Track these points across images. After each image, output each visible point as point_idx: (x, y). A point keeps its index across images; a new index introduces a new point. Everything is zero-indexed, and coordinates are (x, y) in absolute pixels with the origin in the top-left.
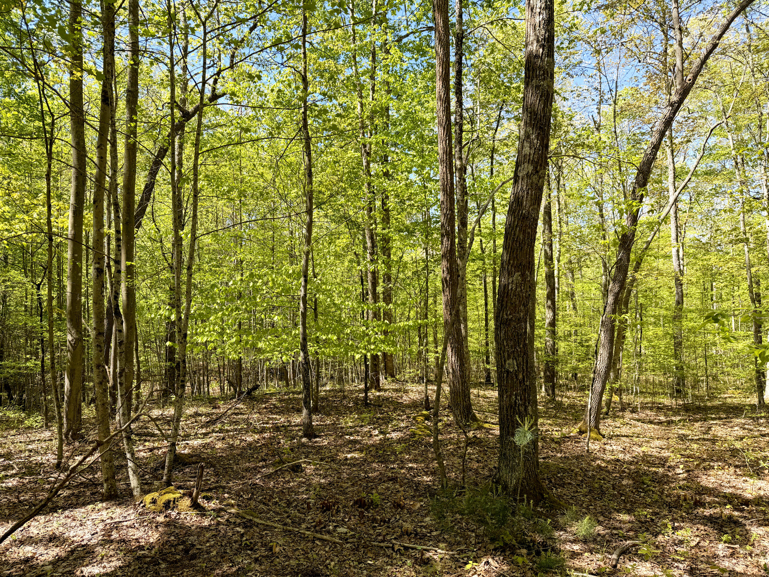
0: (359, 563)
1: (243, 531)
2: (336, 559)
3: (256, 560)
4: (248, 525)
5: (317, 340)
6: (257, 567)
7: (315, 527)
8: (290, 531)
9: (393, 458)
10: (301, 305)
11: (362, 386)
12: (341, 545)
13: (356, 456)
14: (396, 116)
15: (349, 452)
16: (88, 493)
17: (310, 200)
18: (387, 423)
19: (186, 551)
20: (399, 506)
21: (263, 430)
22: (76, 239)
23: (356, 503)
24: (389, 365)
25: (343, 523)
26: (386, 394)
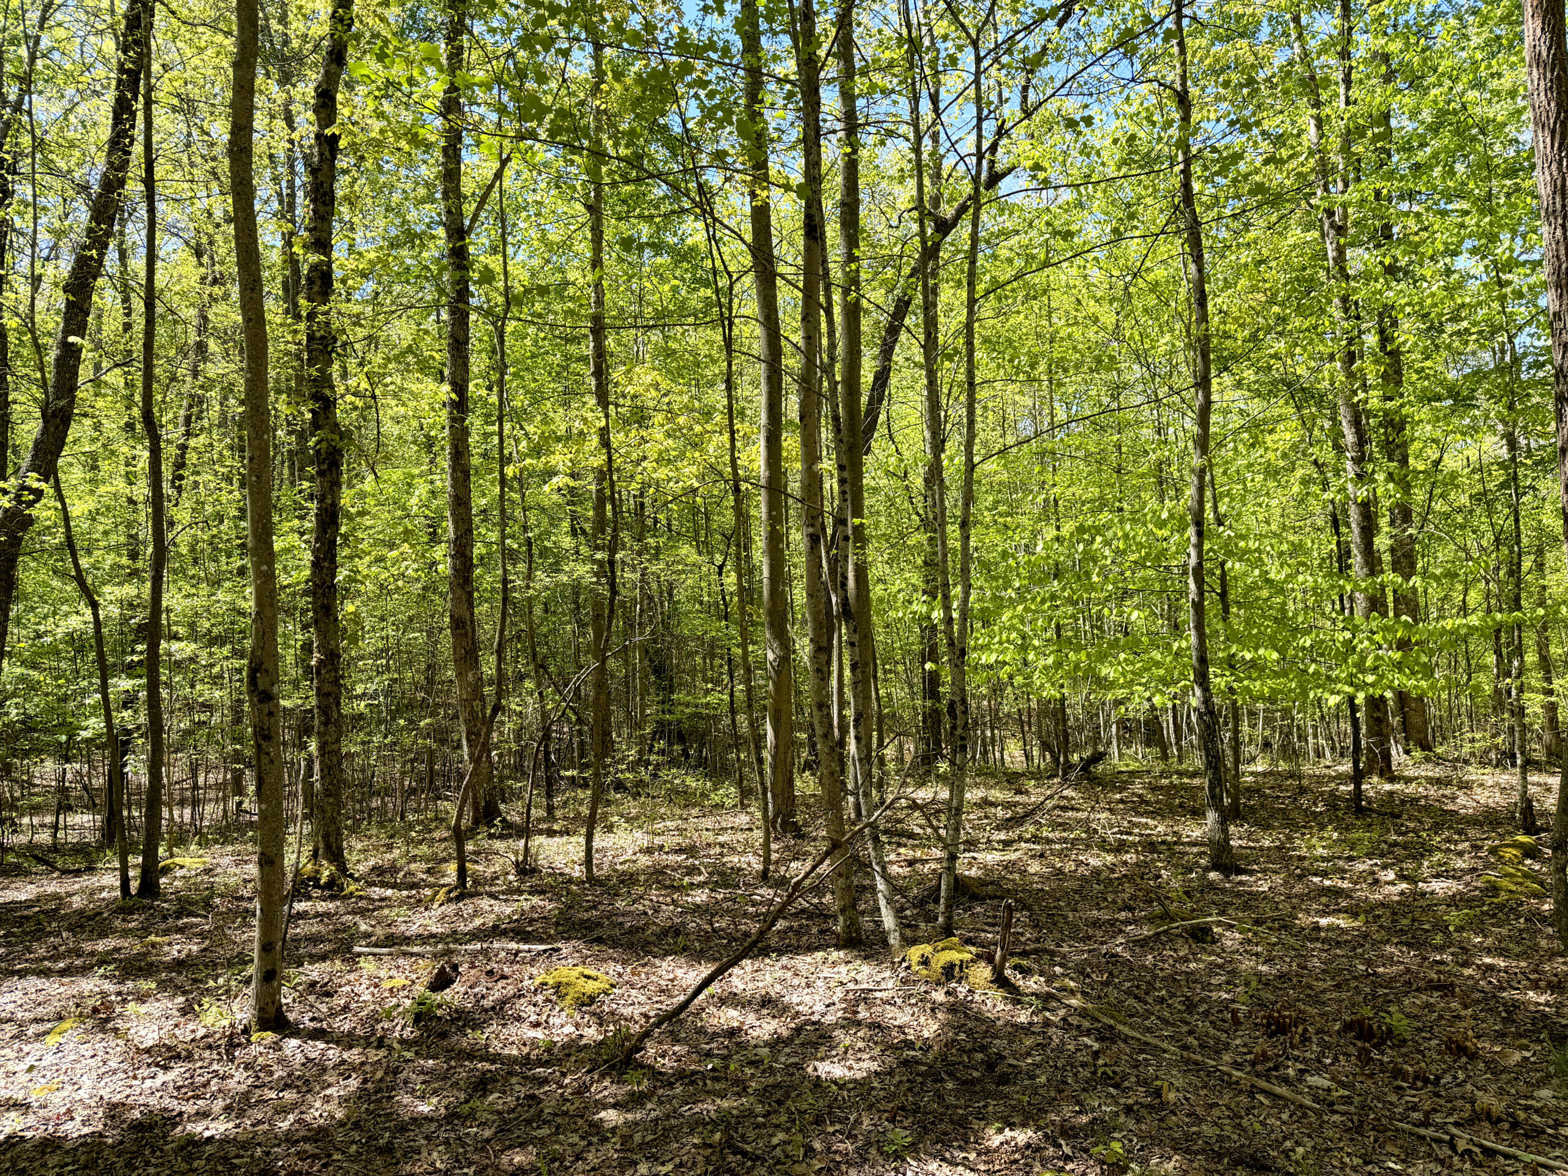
0: (1366, 1163)
1: (1096, 1046)
2: (1310, 1144)
3: (1128, 1110)
4: (1107, 1035)
5: (1231, 663)
6: (1131, 1124)
7: (1253, 1064)
8: (1196, 1063)
9: (1438, 939)
10: (1192, 586)
11: (1346, 767)
12: (1319, 1114)
13: (1343, 923)
14: (1410, 126)
15: (1324, 913)
16: (814, 930)
17: (1205, 356)
18: (1418, 857)
19: (990, 1066)
20: (1462, 1050)
21: (1120, 848)
22: (775, 486)
23: (1348, 1027)
24: (1416, 720)
25: (1320, 1068)
26: (1411, 789)
